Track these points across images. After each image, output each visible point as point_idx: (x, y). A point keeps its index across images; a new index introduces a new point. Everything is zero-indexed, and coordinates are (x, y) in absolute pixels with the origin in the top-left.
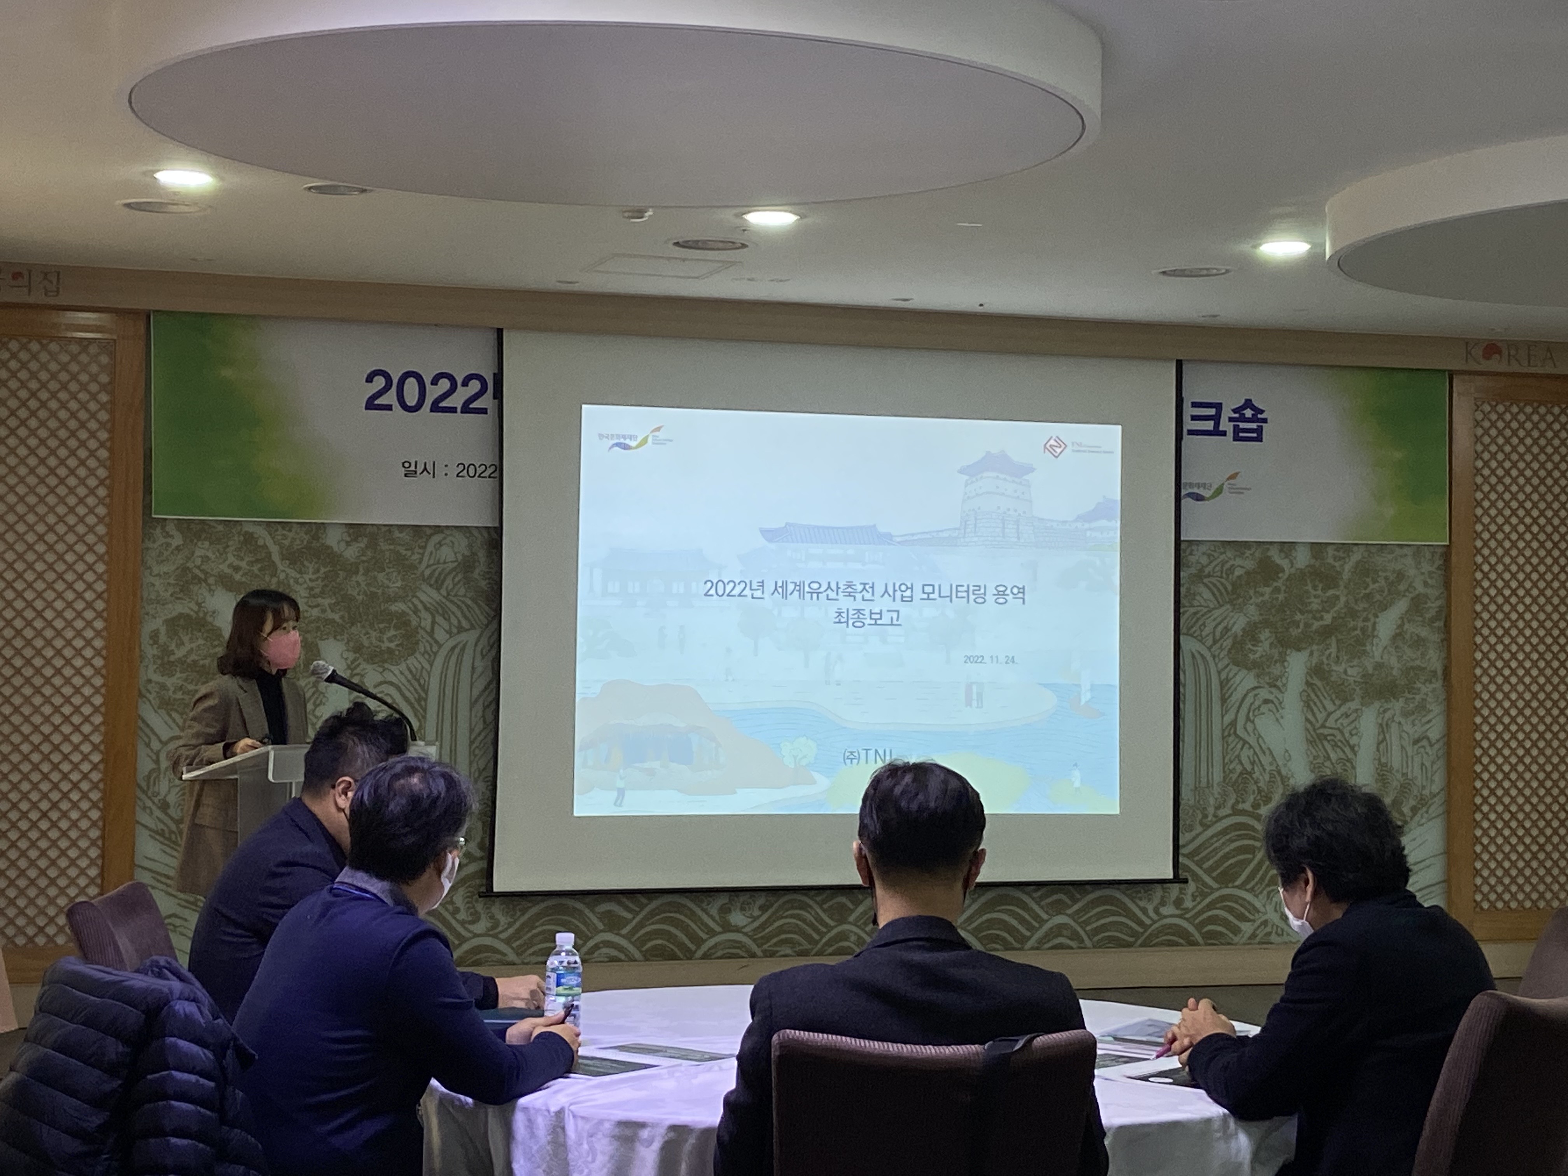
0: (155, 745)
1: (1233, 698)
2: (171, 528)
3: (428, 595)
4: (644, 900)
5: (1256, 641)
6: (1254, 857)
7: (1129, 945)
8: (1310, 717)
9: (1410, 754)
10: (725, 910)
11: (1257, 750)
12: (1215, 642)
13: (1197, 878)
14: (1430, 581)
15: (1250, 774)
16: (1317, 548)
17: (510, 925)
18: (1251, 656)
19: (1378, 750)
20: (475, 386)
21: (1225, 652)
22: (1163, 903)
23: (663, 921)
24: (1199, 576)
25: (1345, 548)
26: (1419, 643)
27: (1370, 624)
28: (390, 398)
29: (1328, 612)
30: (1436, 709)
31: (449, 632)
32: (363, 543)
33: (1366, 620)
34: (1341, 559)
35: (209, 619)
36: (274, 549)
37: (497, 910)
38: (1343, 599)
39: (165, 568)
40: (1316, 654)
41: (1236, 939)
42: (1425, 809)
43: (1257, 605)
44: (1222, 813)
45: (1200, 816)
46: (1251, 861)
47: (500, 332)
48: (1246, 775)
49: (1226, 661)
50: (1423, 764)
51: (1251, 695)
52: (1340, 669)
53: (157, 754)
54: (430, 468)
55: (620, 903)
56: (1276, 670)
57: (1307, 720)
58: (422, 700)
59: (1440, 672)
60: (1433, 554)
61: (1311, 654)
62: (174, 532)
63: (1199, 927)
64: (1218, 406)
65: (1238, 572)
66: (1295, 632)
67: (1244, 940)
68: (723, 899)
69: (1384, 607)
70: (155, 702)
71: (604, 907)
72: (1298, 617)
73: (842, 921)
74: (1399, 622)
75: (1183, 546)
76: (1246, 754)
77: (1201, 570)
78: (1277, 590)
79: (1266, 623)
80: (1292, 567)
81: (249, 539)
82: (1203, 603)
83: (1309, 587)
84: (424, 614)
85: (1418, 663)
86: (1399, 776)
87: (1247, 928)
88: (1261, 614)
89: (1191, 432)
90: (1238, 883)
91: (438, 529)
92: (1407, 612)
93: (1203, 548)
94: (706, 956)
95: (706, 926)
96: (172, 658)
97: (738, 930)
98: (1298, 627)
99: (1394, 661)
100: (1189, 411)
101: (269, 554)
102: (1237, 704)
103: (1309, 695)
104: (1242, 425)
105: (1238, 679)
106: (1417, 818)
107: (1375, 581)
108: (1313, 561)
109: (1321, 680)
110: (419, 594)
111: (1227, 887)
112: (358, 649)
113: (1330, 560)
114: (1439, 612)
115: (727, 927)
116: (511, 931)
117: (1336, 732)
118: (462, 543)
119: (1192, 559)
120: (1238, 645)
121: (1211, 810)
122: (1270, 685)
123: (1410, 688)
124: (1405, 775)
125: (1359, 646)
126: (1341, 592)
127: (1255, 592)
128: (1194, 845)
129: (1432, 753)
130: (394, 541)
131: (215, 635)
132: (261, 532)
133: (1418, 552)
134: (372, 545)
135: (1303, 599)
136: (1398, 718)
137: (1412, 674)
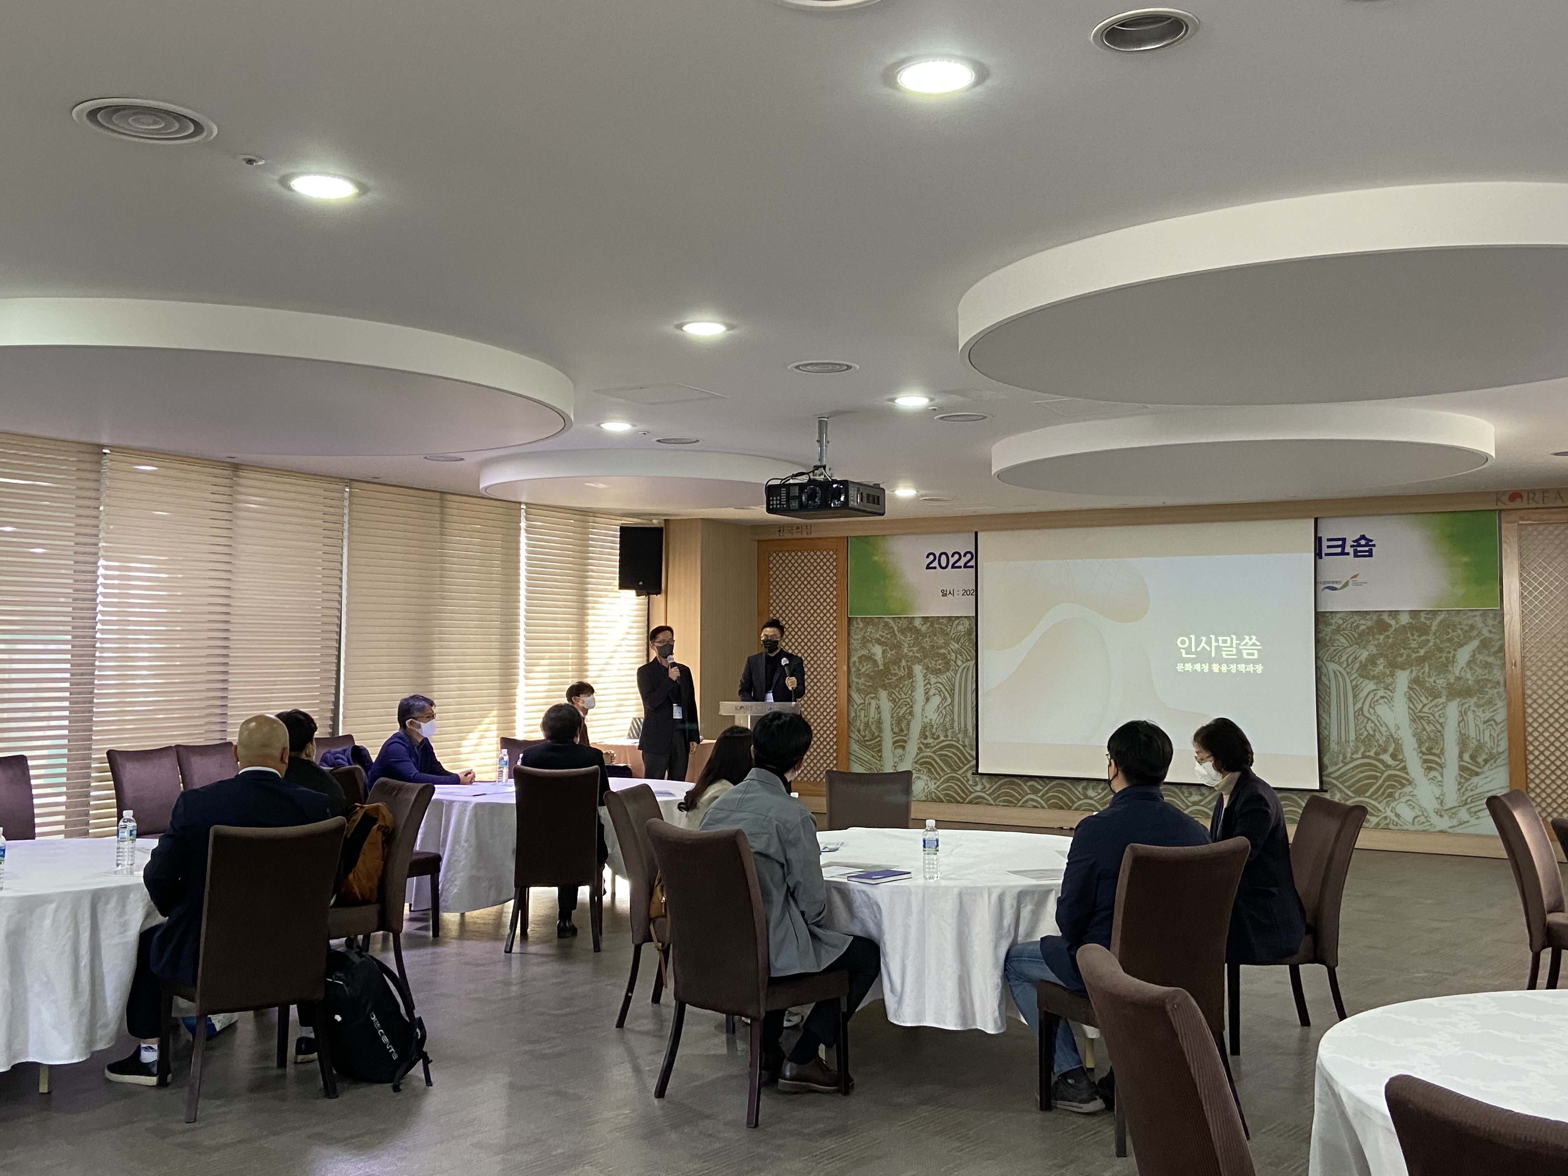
0: (856, 706)
1: (1360, 696)
2: (859, 620)
3: (955, 646)
4: (1048, 782)
5: (1375, 664)
6: (1376, 783)
8: (1412, 706)
9: (1482, 728)
10: (1085, 789)
11: (1377, 723)
12: (1348, 665)
14: (1494, 630)
15: (1373, 736)
16: (1414, 614)
17: (990, 788)
18: (1372, 673)
19: (1459, 726)
20: (969, 556)
21: (1354, 671)
23: (1056, 792)
24: (1338, 630)
25: (1434, 613)
26: (1487, 665)
27: (1451, 655)
28: (935, 564)
29: (1422, 648)
30: (1501, 705)
31: (962, 662)
32: (928, 624)
33: (1449, 652)
34: (1429, 619)
35: (873, 657)
36: (896, 628)
37: (985, 780)
38: (1432, 641)
39: (856, 637)
40: (1415, 672)
42: (1492, 761)
43: (1375, 645)
44: (1355, 756)
45: (1341, 758)
46: (1374, 784)
47: (976, 533)
48: (1370, 737)
49: (1356, 675)
50: (1491, 735)
51: (1372, 694)
52: (1432, 680)
53: (856, 710)
56: (1389, 680)
57: (1409, 708)
58: (952, 690)
59: (1502, 682)
60: (1495, 614)
61: (1412, 671)
62: (861, 623)
64: (1344, 540)
65: (1362, 628)
66: (1400, 659)
67: (1371, 827)
68: (1084, 783)
69: (1461, 645)
70: (855, 690)
71: (1029, 783)
72: (1402, 651)
74: (1472, 653)
75: (1321, 615)
76: (1370, 726)
77: (1339, 627)
78: (1388, 637)
79: (1382, 655)
80: (1397, 623)
81: (886, 624)
82: (1340, 644)
83: (1409, 635)
84: (953, 654)
85: (1484, 677)
86: (1475, 741)
88: (1377, 650)
89: (1327, 555)
90: (1368, 794)
91: (958, 618)
92: (1477, 648)
93: (1339, 616)
94: (1076, 809)
95: (1077, 796)
96: (860, 672)
97: (1091, 798)
98: (1402, 657)
99: (1469, 676)
100: (1325, 543)
101: (894, 631)
102: (1363, 699)
103: (1410, 695)
104: (1359, 549)
105: (1363, 685)
106: (1489, 764)
107: (1454, 631)
108: (1411, 621)
109: (1419, 686)
110: (951, 645)
111: (1360, 796)
112: (927, 668)
113: (1422, 620)
114: (1499, 648)
115: (1087, 797)
116: (991, 790)
117: (1430, 715)
118: (964, 624)
119: (1333, 621)
120: (1363, 667)
121: (1349, 755)
122: (1385, 689)
123: (1481, 691)
124: (1479, 741)
125: (1444, 668)
126: (1431, 637)
127: (1374, 638)
128: (1338, 773)
129: (1498, 729)
130: (940, 624)
131: (875, 662)
132: (891, 621)
133: (1484, 613)
134: (932, 625)
135: (1405, 641)
136: (1472, 708)
137: (1482, 683)
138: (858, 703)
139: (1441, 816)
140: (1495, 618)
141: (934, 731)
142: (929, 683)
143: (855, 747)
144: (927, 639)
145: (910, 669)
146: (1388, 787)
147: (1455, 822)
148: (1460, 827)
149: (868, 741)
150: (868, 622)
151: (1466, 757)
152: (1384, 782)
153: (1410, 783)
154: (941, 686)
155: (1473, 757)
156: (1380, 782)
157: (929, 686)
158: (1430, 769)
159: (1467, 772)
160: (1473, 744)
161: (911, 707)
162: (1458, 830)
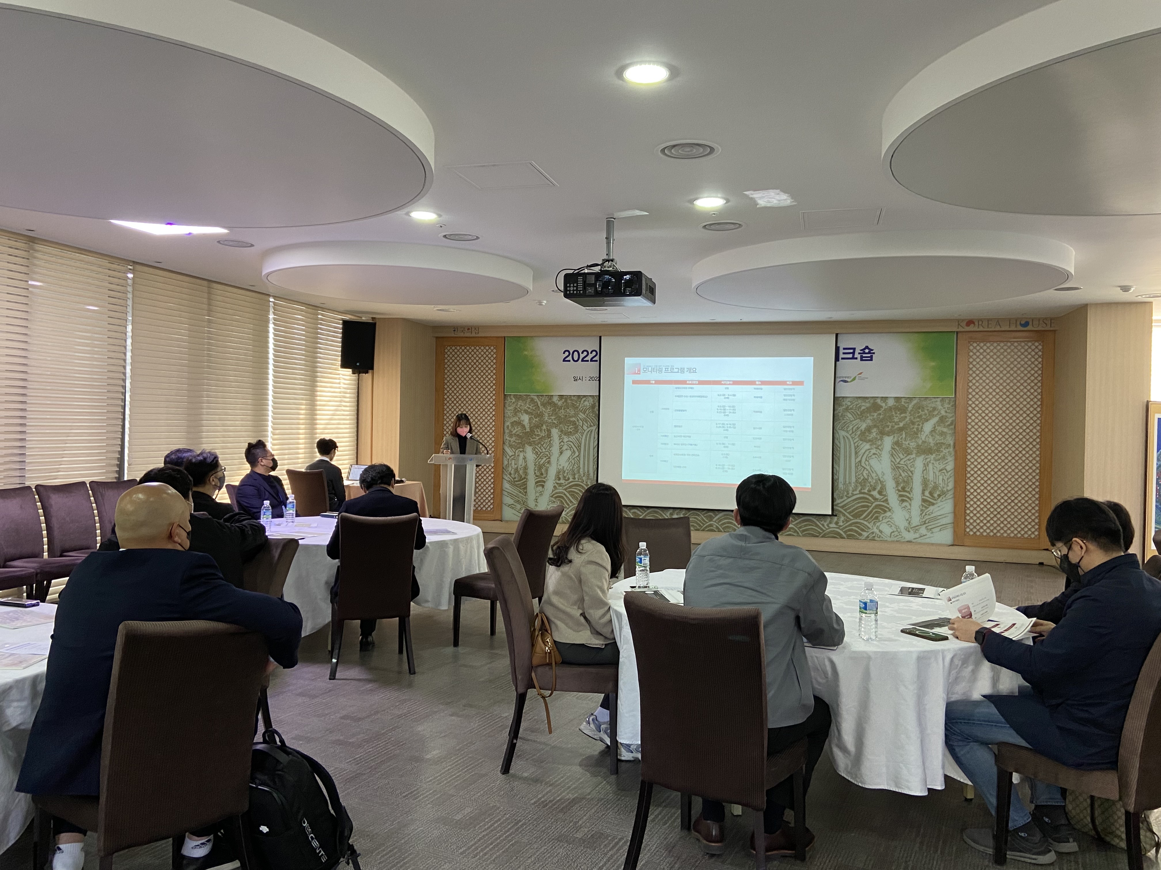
0: (508, 457)
1: (860, 453)
2: (512, 397)
3: (582, 416)
5: (870, 432)
6: (868, 509)
7: (817, 536)
8: (893, 460)
9: (937, 475)
10: (671, 514)
11: (869, 470)
12: (853, 432)
13: (844, 515)
14: (948, 411)
15: (867, 480)
16: (898, 399)
18: (868, 438)
19: (923, 473)
20: (594, 353)
21: (857, 436)
22: (830, 523)
24: (847, 409)
25: (911, 399)
26: (942, 434)
27: (920, 427)
28: (570, 358)
29: (901, 422)
30: (950, 460)
31: (588, 427)
32: (563, 400)
33: (919, 425)
34: (907, 402)
35: (522, 422)
36: (539, 403)
38: (908, 418)
39: (510, 408)
40: (896, 437)
41: (860, 538)
42: (943, 496)
43: (871, 419)
44: (855, 493)
45: (846, 494)
46: (866, 511)
47: (600, 337)
48: (865, 480)
49: (858, 439)
50: (943, 479)
51: (868, 452)
52: (907, 443)
53: (509, 459)
56: (879, 443)
57: (891, 461)
58: (580, 446)
59: (952, 444)
60: (949, 401)
61: (894, 437)
62: (514, 398)
63: (845, 532)
64: (854, 349)
65: (863, 408)
66: (887, 429)
67: (864, 538)
68: (671, 511)
69: (927, 420)
70: (508, 445)
72: (889, 424)
74: (934, 426)
75: (837, 399)
76: (865, 473)
77: (848, 407)
78: (880, 414)
79: (875, 426)
80: (886, 405)
81: (532, 400)
82: (848, 419)
83: (894, 413)
84: (580, 421)
85: (942, 441)
86: (932, 483)
87: (865, 534)
88: (872, 423)
89: (843, 359)
90: (861, 518)
91: (585, 396)
92: (937, 422)
93: (848, 399)
96: (513, 433)
99: (931, 440)
100: (841, 351)
101: (537, 404)
102: (861, 455)
103: (893, 452)
104: (864, 355)
105: (862, 446)
106: (941, 498)
107: (922, 411)
108: (895, 404)
109: (898, 447)
110: (579, 415)
111: (857, 519)
112: (562, 431)
113: (903, 403)
114: (951, 422)
117: (905, 466)
118: (588, 400)
119: (844, 403)
120: (863, 433)
121: (850, 492)
122: (876, 448)
123: (938, 450)
124: (935, 483)
125: (915, 435)
126: (908, 414)
127: (870, 415)
128: (844, 503)
129: (948, 475)
130: (572, 400)
131: (523, 427)
132: (536, 398)
133: (943, 400)
134: (566, 401)
135: (891, 418)
136: (932, 462)
137: (939, 445)
138: (511, 454)
139: (909, 531)
140: (949, 403)
141: (565, 475)
142: (562, 441)
143: (506, 485)
144: (563, 411)
145: (549, 431)
146: (876, 512)
147: (917, 535)
148: (922, 538)
149: (517, 481)
150: (518, 398)
151: (927, 493)
152: (873, 509)
153: (890, 510)
154: (572, 444)
155: (931, 493)
156: (871, 509)
157: (562, 444)
158: (903, 501)
159: (926, 503)
160: (931, 485)
161: (549, 458)
162: (919, 540)
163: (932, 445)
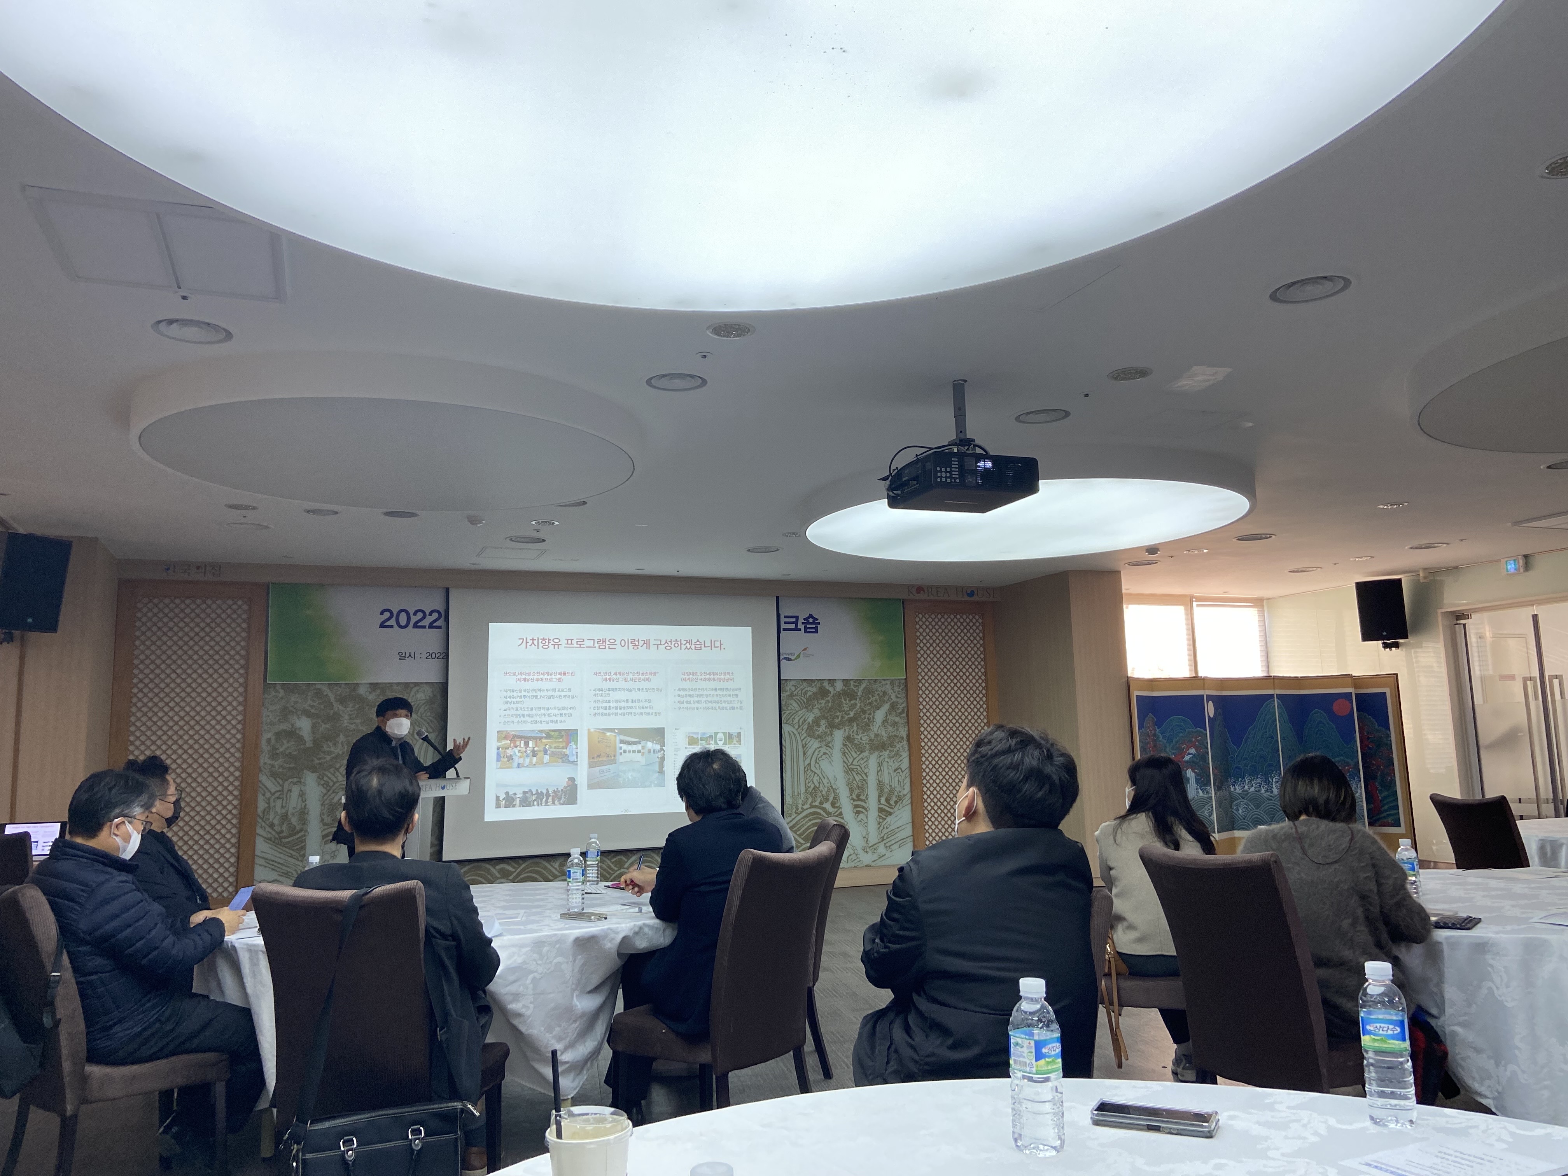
0: (268, 795)
1: (809, 753)
4: (521, 862)
5: (819, 725)
8: (846, 760)
9: (893, 776)
11: (820, 775)
12: (799, 726)
14: (899, 696)
15: (818, 788)
16: (846, 682)
18: (817, 733)
19: (877, 775)
20: (435, 615)
21: (805, 731)
23: (531, 872)
24: (791, 696)
25: (859, 681)
26: (895, 724)
27: (871, 716)
28: (392, 622)
29: (852, 711)
30: (905, 754)
32: (378, 692)
33: (870, 714)
34: (857, 686)
35: (297, 732)
38: (859, 705)
39: (274, 708)
40: (847, 730)
42: (900, 802)
43: (819, 709)
44: (805, 807)
45: (795, 809)
47: (447, 590)
48: (816, 788)
49: (805, 735)
50: (899, 781)
51: (817, 751)
52: (859, 737)
53: (269, 799)
54: (413, 656)
55: (508, 864)
56: (829, 739)
57: (844, 762)
59: (905, 737)
60: (899, 683)
61: (845, 730)
62: (280, 690)
64: (797, 618)
65: (809, 693)
66: (837, 721)
69: (878, 708)
70: (268, 774)
72: (838, 714)
73: (620, 868)
74: (885, 715)
75: (782, 682)
76: (816, 779)
77: (792, 693)
78: (828, 701)
79: (824, 717)
80: (834, 690)
81: (319, 693)
82: (792, 708)
83: (843, 700)
85: (893, 734)
86: (888, 787)
88: (821, 713)
89: (784, 630)
92: (889, 710)
93: (792, 683)
96: (278, 751)
98: (838, 718)
99: (883, 733)
100: (783, 620)
101: (329, 699)
102: (811, 755)
103: (844, 750)
104: (808, 626)
105: (811, 743)
106: (898, 806)
107: (873, 696)
108: (844, 688)
109: (850, 743)
113: (852, 687)
114: (903, 710)
117: (858, 767)
118: (428, 691)
119: (788, 688)
120: (810, 728)
121: (800, 806)
122: (826, 746)
123: (891, 745)
124: (891, 786)
125: (867, 727)
126: (858, 702)
127: (818, 703)
129: (903, 775)
131: (301, 739)
132: (325, 688)
133: (892, 682)
135: (840, 705)
136: (886, 759)
137: (892, 738)
139: (867, 852)
140: (900, 686)
143: (264, 847)
147: (876, 857)
148: (881, 859)
149: (285, 837)
150: (291, 689)
151: (883, 800)
155: (887, 800)
158: (858, 813)
159: (884, 813)
160: (887, 789)
162: (878, 863)
163: (885, 738)
